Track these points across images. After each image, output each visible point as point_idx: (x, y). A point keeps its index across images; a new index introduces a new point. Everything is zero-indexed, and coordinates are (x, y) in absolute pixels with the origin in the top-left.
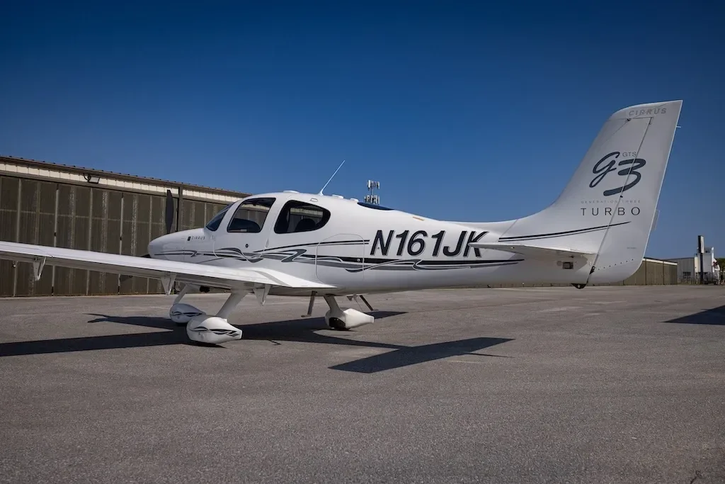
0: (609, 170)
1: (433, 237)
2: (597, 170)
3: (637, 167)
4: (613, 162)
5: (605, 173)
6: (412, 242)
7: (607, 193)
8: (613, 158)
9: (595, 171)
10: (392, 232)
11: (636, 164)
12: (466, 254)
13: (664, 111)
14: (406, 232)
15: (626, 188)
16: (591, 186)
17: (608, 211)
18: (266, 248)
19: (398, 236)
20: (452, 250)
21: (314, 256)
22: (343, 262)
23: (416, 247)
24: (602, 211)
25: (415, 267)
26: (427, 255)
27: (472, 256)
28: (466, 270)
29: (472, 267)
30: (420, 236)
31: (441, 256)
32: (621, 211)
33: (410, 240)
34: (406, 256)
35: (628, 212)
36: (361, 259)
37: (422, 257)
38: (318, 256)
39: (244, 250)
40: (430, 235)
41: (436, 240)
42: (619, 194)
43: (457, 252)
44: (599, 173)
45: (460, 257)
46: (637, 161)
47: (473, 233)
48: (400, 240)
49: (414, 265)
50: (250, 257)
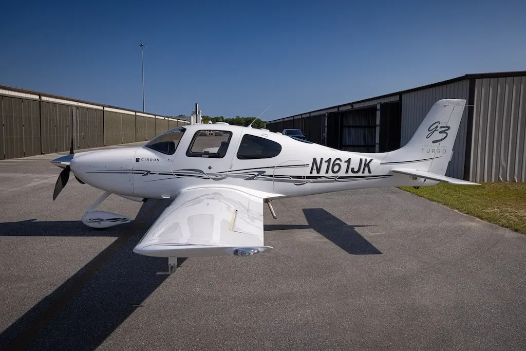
0: (435, 131)
1: (345, 162)
2: (430, 129)
3: (447, 130)
4: (437, 127)
5: (433, 132)
6: (334, 165)
7: (434, 142)
8: (437, 124)
9: (429, 130)
10: (322, 159)
11: (446, 129)
12: (363, 172)
13: (459, 104)
14: (330, 159)
15: (442, 140)
16: (427, 138)
17: (433, 151)
18: (230, 170)
19: (325, 162)
20: (356, 170)
21: (272, 176)
22: (292, 179)
23: (336, 168)
24: (431, 151)
25: (335, 180)
26: (342, 173)
27: (366, 173)
28: (363, 181)
29: (366, 179)
30: (338, 162)
31: (350, 174)
32: (439, 151)
33: (333, 164)
34: (330, 174)
35: (441, 152)
36: (304, 177)
37: (339, 174)
38: (275, 176)
39: (206, 171)
40: (343, 161)
41: (347, 164)
42: (439, 143)
43: (358, 171)
44: (431, 131)
45: (360, 174)
46: (447, 127)
47: (366, 160)
48: (327, 164)
49: (334, 179)
50: (213, 177)
